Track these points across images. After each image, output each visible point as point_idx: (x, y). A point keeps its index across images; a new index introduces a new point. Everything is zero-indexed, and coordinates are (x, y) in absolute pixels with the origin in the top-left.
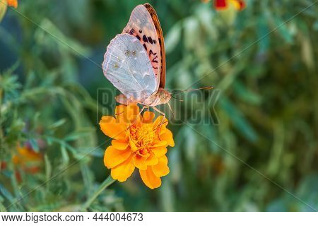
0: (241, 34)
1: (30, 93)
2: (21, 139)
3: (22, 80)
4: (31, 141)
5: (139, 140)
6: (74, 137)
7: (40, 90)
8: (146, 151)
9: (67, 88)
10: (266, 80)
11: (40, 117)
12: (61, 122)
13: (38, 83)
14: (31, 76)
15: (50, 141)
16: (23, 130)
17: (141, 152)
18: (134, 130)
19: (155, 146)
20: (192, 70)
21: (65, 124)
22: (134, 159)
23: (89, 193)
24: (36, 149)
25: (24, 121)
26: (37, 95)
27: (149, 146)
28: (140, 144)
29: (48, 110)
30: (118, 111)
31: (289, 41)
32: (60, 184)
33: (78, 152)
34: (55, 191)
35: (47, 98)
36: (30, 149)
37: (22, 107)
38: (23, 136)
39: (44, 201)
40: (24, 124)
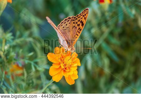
0: (111, 14)
1: (18, 41)
2: (14, 61)
3: (14, 35)
4: (18, 62)
5: (65, 63)
7: (22, 39)
8: (68, 68)
9: (34, 38)
11: (22, 51)
12: (31, 54)
13: (21, 36)
14: (18, 33)
15: (27, 62)
16: (15, 57)
17: (65, 69)
18: (63, 59)
19: (72, 66)
20: (89, 30)
21: (34, 54)
22: (62, 72)
23: (44, 85)
24: (20, 66)
25: (15, 53)
26: (21, 41)
27: (69, 66)
28: (65, 65)
29: (26, 48)
30: (56, 50)
31: (132, 17)
32: (31, 81)
33: (39, 67)
34: (29, 85)
35: (26, 43)
36: (18, 66)
37: (14, 47)
38: (15, 59)
40: (15, 55)
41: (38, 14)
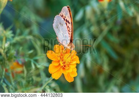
1: (17, 39)
2: (14, 59)
3: (14, 33)
4: (18, 60)
5: (64, 61)
6: (37, 58)
7: (22, 37)
8: (67, 66)
9: (34, 36)
10: (121, 32)
11: (22, 49)
12: (31, 51)
13: (21, 34)
14: (18, 31)
15: (26, 60)
16: (15, 55)
17: (65, 66)
18: (62, 57)
19: (71, 64)
20: (89, 28)
21: (33, 52)
22: (62, 70)
23: (43, 82)
24: (20, 63)
25: (15, 51)
26: (21, 39)
27: (69, 64)
28: (64, 63)
29: (26, 46)
30: (55, 48)
32: (31, 79)
33: (39, 65)
34: (28, 82)
35: (26, 41)
36: (18, 63)
37: (14, 45)
38: (15, 57)
39: (24, 86)
40: (15, 52)
41: (38, 12)
